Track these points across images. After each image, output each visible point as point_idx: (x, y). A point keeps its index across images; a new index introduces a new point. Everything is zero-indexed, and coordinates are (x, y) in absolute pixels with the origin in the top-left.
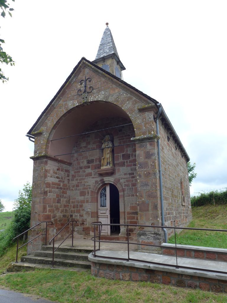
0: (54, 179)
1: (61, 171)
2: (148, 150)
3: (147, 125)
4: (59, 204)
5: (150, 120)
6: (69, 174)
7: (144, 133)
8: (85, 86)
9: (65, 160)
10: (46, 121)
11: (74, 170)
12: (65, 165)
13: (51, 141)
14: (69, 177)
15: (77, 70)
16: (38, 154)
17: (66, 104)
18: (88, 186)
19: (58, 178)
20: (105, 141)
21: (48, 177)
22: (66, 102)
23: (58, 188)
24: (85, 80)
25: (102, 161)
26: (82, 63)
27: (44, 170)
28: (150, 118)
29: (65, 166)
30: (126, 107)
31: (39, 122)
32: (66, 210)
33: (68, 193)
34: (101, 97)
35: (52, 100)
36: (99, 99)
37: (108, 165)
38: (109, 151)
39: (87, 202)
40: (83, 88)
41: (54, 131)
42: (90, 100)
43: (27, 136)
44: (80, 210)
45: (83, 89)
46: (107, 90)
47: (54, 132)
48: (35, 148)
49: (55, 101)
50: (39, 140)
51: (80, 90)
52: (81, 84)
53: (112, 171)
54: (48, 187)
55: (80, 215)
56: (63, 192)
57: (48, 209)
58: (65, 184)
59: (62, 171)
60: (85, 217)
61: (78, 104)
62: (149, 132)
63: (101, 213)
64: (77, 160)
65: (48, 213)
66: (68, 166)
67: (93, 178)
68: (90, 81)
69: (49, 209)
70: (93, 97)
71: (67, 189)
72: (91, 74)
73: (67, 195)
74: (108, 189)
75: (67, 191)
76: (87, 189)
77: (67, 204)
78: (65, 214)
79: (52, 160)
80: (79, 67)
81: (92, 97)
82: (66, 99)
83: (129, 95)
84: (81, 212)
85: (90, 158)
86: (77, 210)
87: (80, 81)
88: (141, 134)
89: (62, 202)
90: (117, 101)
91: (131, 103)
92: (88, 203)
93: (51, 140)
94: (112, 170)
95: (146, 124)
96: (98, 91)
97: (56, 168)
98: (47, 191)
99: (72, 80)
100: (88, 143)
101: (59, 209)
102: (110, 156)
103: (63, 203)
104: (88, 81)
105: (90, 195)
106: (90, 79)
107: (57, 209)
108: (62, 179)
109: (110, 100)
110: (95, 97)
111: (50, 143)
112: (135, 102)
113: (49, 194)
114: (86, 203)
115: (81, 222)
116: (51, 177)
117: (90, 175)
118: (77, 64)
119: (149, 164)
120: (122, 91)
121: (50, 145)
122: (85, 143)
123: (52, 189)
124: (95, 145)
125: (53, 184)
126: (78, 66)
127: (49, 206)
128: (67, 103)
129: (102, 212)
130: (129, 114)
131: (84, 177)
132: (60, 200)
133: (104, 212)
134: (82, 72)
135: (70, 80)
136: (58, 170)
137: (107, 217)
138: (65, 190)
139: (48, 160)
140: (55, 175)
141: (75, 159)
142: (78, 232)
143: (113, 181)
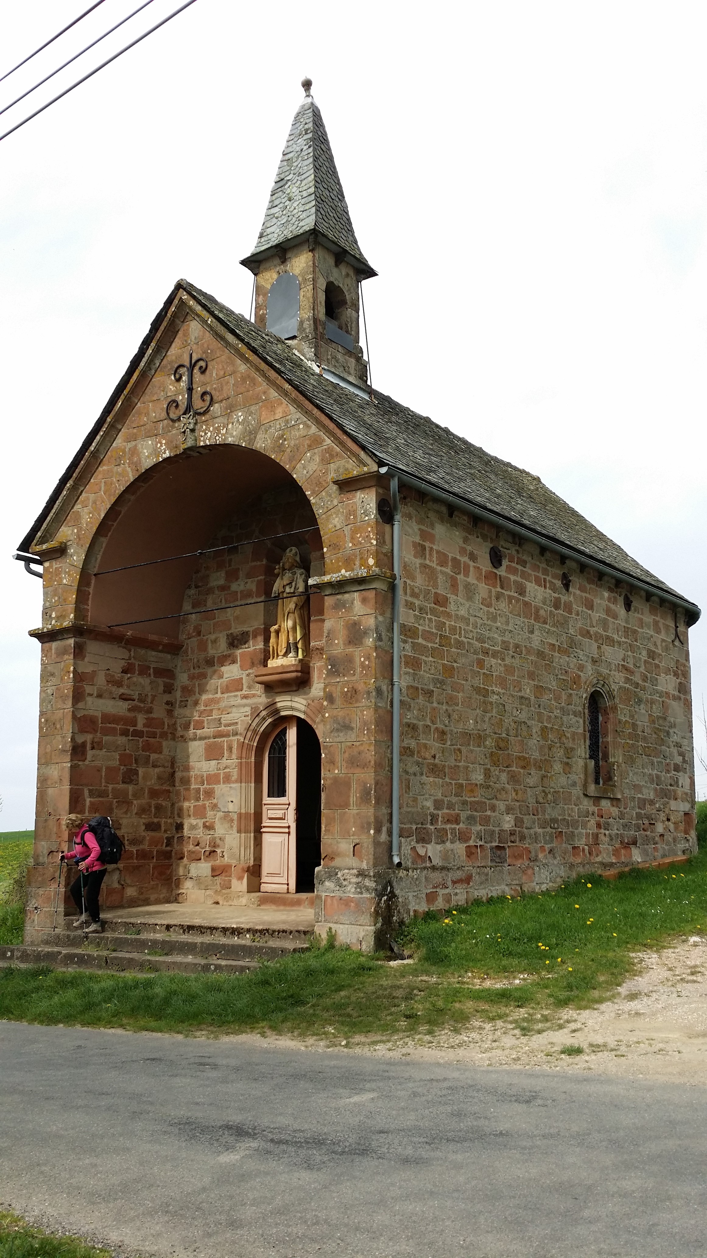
0: (111, 703)
1: (139, 674)
2: (355, 618)
3: (358, 536)
4: (131, 788)
5: (367, 518)
6: (173, 684)
7: (348, 563)
8: (190, 390)
9: (153, 637)
10: (75, 508)
11: (189, 670)
12: (154, 653)
13: (95, 575)
14: (170, 693)
15: (162, 328)
16: (53, 622)
17: (134, 451)
18: (229, 725)
19: (124, 698)
20: (284, 569)
21: (89, 699)
22: (134, 443)
23: (125, 733)
24: (187, 363)
25: (273, 640)
26: (176, 301)
27: (71, 675)
28: (366, 513)
29: (153, 657)
30: (305, 472)
31: (53, 511)
32: (158, 808)
33: (165, 751)
34: (235, 433)
35: (90, 434)
36: (230, 440)
37: (291, 655)
38: (292, 606)
39: (227, 779)
40: (183, 396)
41: (104, 541)
42: (204, 441)
43: (19, 558)
44: (204, 806)
45: (182, 398)
46: (253, 409)
47: (104, 545)
48: (45, 600)
49: (98, 437)
50: (58, 572)
51: (174, 401)
52: (178, 380)
53: (299, 674)
54: (87, 732)
55: (205, 826)
56: (148, 747)
57: (88, 803)
58: (153, 719)
59: (141, 673)
60: (220, 830)
61: (170, 453)
62: (361, 558)
63: (270, 819)
64: (199, 633)
65: (87, 814)
66: (169, 656)
67: (245, 697)
68: (203, 371)
69: (90, 802)
70: (211, 429)
71: (164, 735)
72: (205, 346)
73: (162, 757)
74: (292, 735)
75: (164, 743)
76: (227, 735)
77: (165, 787)
78: (156, 820)
79: (102, 641)
80: (169, 315)
81: (209, 431)
82: (135, 431)
83: (314, 429)
84: (210, 813)
85: (237, 629)
86: (195, 806)
87: (176, 366)
88: (340, 564)
89: (143, 778)
90: (280, 448)
91: (317, 459)
92: (229, 783)
93: (96, 571)
94: (297, 671)
95: (354, 532)
96: (227, 409)
97: (117, 667)
98: (84, 744)
99: (149, 364)
100: (233, 575)
101: (129, 803)
102: (297, 621)
103: (149, 783)
104: (196, 370)
105: (234, 756)
106: (202, 363)
107: (125, 802)
108: (141, 700)
109: (262, 443)
110: (218, 430)
111: (93, 582)
112: (327, 455)
113: (90, 753)
114: (224, 783)
115: (208, 849)
116: (100, 696)
117: (236, 686)
118: (161, 306)
119: (358, 663)
120: (294, 414)
121: (91, 590)
122: (223, 574)
123: (104, 738)
124: (252, 582)
125: (107, 718)
126: (166, 313)
127: (90, 791)
128: (136, 446)
129: (271, 814)
130: (312, 495)
131: (219, 695)
132: (137, 774)
133: (279, 814)
134: (180, 334)
135: (142, 364)
136: (125, 671)
137: (287, 830)
138: (157, 739)
139: (88, 642)
140: (114, 689)
141: (191, 631)
142: (198, 880)
143: (303, 708)
